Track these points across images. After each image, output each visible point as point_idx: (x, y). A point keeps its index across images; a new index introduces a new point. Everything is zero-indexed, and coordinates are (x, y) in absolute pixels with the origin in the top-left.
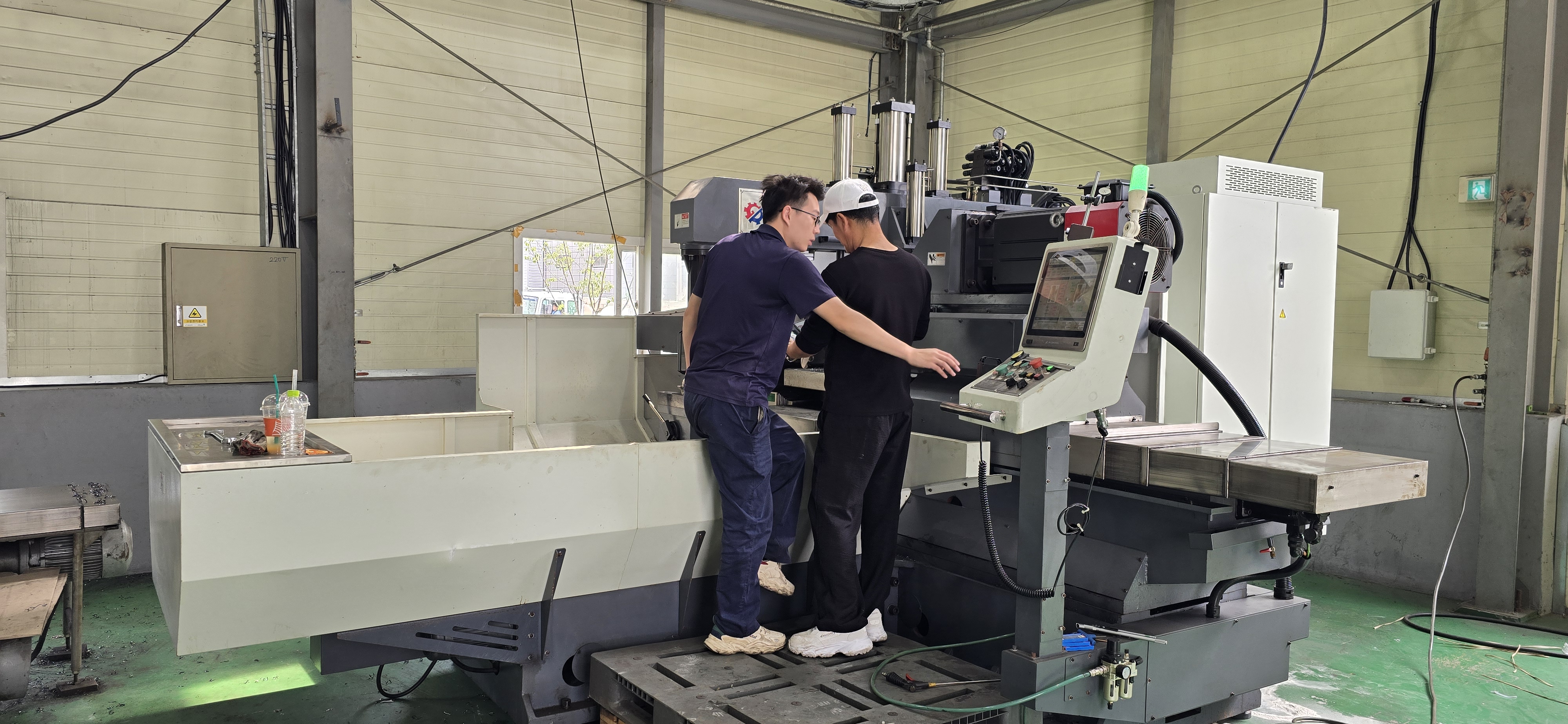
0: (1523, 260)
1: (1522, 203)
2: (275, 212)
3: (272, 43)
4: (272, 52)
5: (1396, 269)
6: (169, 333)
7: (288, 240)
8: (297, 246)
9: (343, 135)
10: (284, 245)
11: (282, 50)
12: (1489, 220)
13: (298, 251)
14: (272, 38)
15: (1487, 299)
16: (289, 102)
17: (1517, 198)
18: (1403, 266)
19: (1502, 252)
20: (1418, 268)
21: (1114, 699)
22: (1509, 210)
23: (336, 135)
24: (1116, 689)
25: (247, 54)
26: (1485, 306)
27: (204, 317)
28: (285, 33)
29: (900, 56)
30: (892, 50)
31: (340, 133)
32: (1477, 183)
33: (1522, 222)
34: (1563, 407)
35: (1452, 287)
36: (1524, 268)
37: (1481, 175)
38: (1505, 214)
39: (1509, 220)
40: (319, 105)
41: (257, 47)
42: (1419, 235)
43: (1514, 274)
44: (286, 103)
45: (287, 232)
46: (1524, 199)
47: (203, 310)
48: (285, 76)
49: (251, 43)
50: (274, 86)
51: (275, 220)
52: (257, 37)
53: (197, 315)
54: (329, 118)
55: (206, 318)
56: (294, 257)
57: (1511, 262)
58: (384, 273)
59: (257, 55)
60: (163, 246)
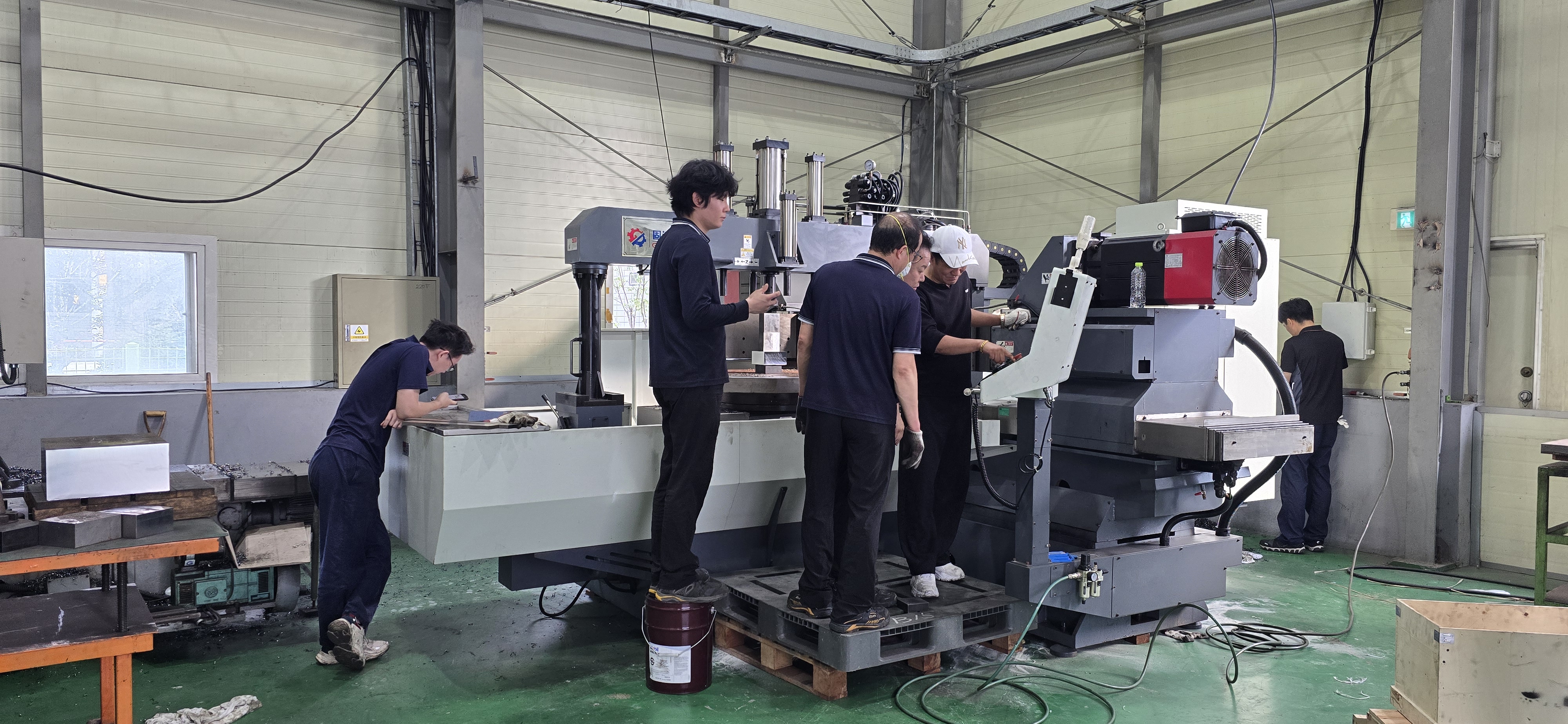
0: (1436, 277)
1: (1435, 231)
2: (418, 248)
3: (416, 111)
4: (417, 117)
5: (1343, 285)
6: (339, 346)
7: (429, 270)
8: (437, 275)
9: (477, 185)
10: (426, 275)
11: (424, 115)
12: (1410, 245)
13: (438, 279)
14: (416, 106)
15: (1410, 308)
16: (430, 158)
17: (1431, 227)
18: (1348, 283)
19: (1419, 271)
20: (1361, 284)
21: (1086, 596)
22: (1425, 237)
23: (471, 185)
24: (1088, 589)
25: (396, 120)
26: (1409, 314)
28: (426, 102)
29: (929, 102)
30: (922, 97)
31: (474, 184)
32: (1404, 215)
33: (1434, 247)
34: (1475, 396)
35: (1386, 300)
36: (1436, 284)
37: (1407, 208)
38: (1422, 241)
39: (1425, 245)
40: (459, 162)
41: (405, 113)
42: (1362, 257)
43: (1429, 289)
44: (428, 159)
45: (428, 263)
46: (1436, 228)
47: (365, 328)
48: (427, 137)
49: (400, 111)
50: (418, 145)
51: (419, 254)
52: (405, 106)
53: (361, 332)
54: (466, 171)
55: (367, 335)
56: (435, 283)
57: (1428, 279)
58: (504, 296)
59: (406, 120)
60: (335, 277)
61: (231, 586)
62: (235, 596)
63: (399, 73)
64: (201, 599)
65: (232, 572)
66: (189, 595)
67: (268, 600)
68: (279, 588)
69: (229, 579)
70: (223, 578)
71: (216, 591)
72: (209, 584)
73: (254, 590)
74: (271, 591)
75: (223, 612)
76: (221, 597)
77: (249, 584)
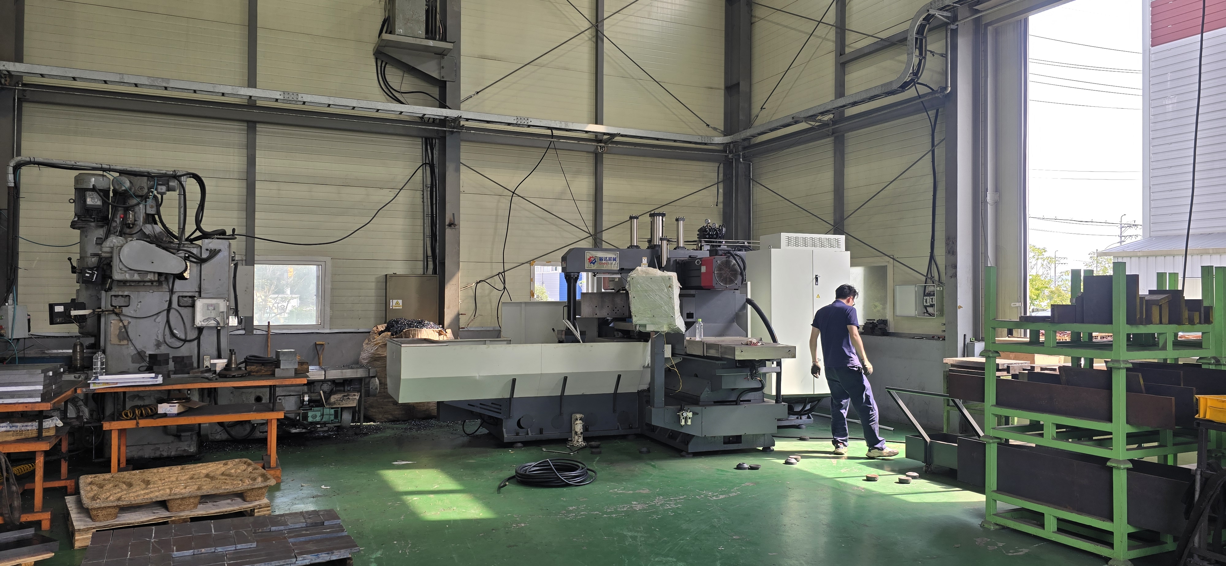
0: (953, 270)
1: (953, 245)
2: (429, 260)
3: (429, 189)
4: (429, 192)
6: (388, 311)
7: (434, 271)
8: (438, 273)
9: (456, 227)
10: (432, 273)
11: (433, 191)
13: (438, 276)
14: (428, 187)
17: (951, 243)
18: (929, 274)
19: (947, 267)
20: (935, 274)
21: (683, 424)
22: (949, 248)
23: (453, 227)
25: (419, 194)
27: (401, 304)
28: (434, 184)
29: (732, 165)
33: (952, 253)
36: (954, 274)
38: (948, 250)
39: (949, 252)
40: (447, 216)
41: (423, 191)
42: (936, 258)
44: (434, 214)
45: (434, 268)
46: (953, 243)
47: (400, 301)
48: (434, 203)
49: (420, 189)
50: (430, 206)
51: (429, 263)
52: (423, 187)
53: (398, 304)
54: (450, 220)
56: (437, 278)
57: (950, 271)
59: (423, 195)
60: (386, 275)
61: (323, 415)
62: (324, 420)
63: (420, 171)
64: (310, 419)
65: (323, 409)
66: (305, 417)
67: (338, 422)
68: (343, 417)
69: (322, 412)
70: (319, 411)
71: (316, 416)
72: (314, 413)
73: (332, 418)
74: (339, 418)
75: (319, 426)
76: (318, 419)
77: (330, 415)
